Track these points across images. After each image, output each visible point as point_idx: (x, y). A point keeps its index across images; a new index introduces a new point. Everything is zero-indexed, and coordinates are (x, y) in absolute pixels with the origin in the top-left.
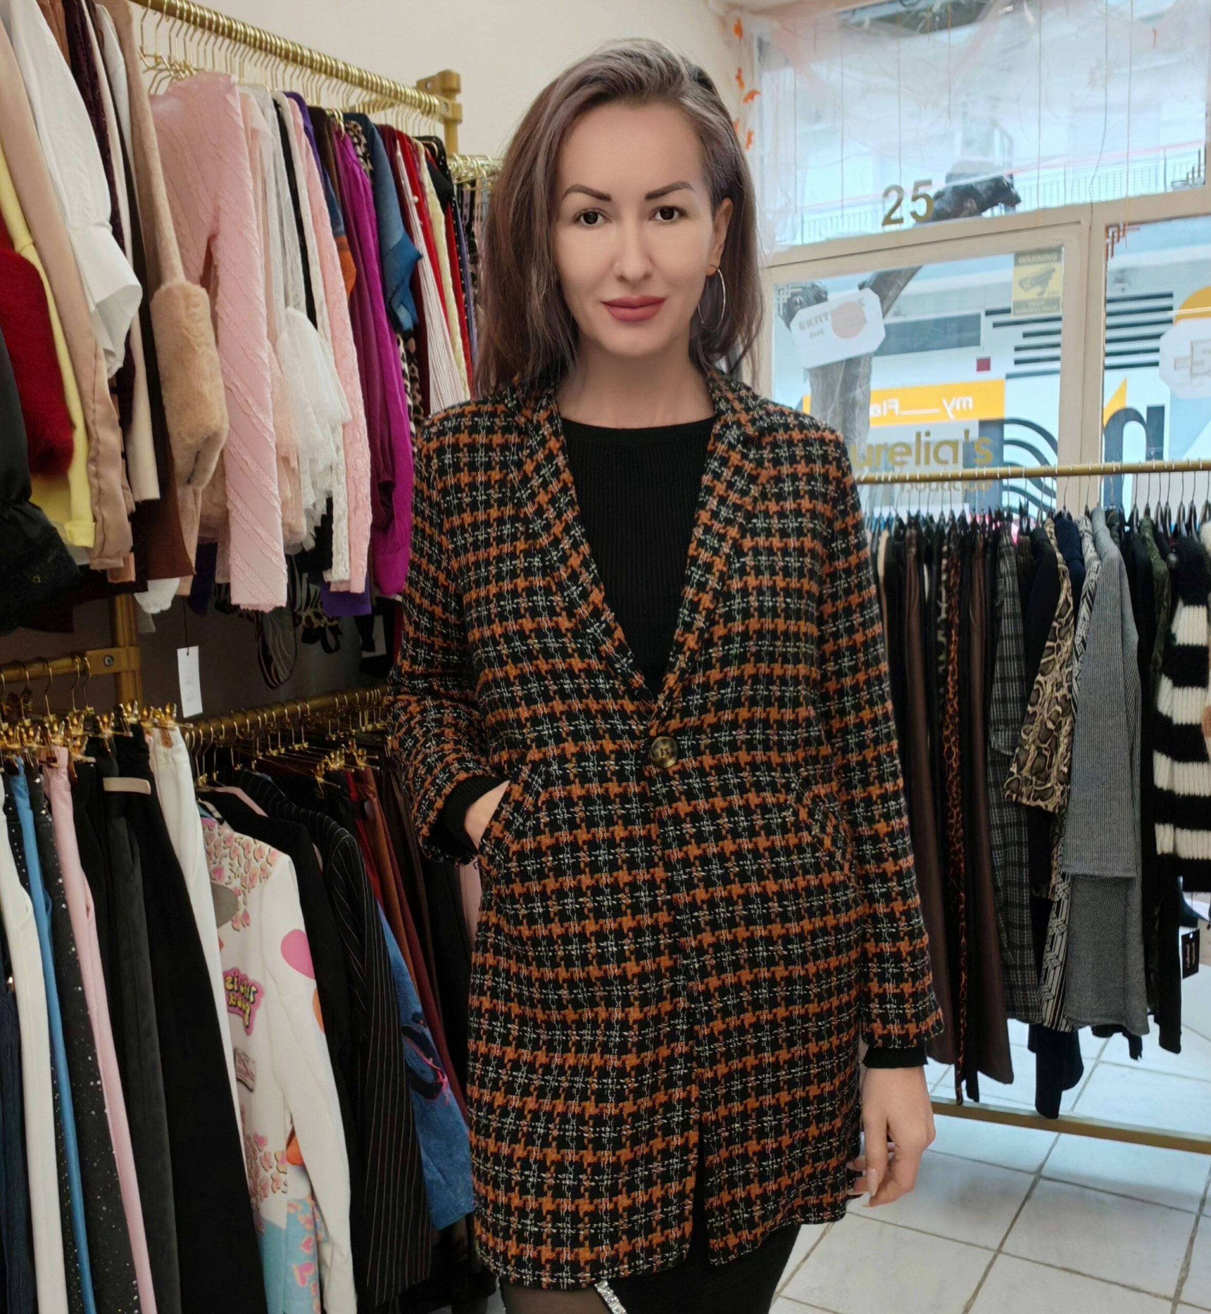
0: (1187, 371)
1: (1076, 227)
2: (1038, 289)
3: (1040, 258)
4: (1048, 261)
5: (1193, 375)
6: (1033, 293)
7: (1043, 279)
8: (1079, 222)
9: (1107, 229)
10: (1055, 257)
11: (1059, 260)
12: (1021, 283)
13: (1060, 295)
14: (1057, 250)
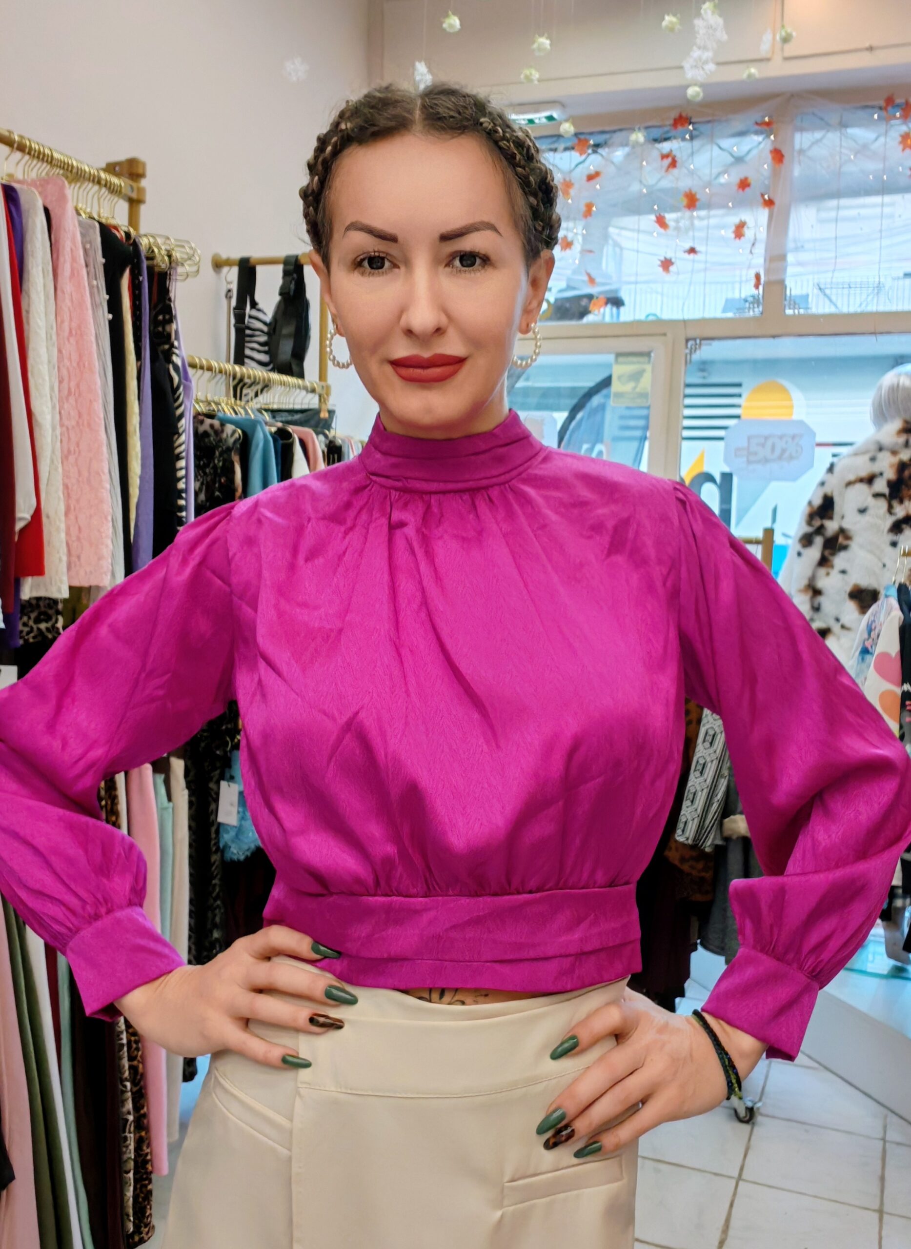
0: (745, 459)
1: (663, 338)
2: (631, 385)
3: (635, 359)
4: (639, 363)
5: (749, 462)
6: (628, 387)
7: (636, 377)
8: (665, 335)
9: (687, 340)
10: (646, 359)
11: (649, 362)
12: (619, 378)
13: (649, 389)
14: (648, 354)
